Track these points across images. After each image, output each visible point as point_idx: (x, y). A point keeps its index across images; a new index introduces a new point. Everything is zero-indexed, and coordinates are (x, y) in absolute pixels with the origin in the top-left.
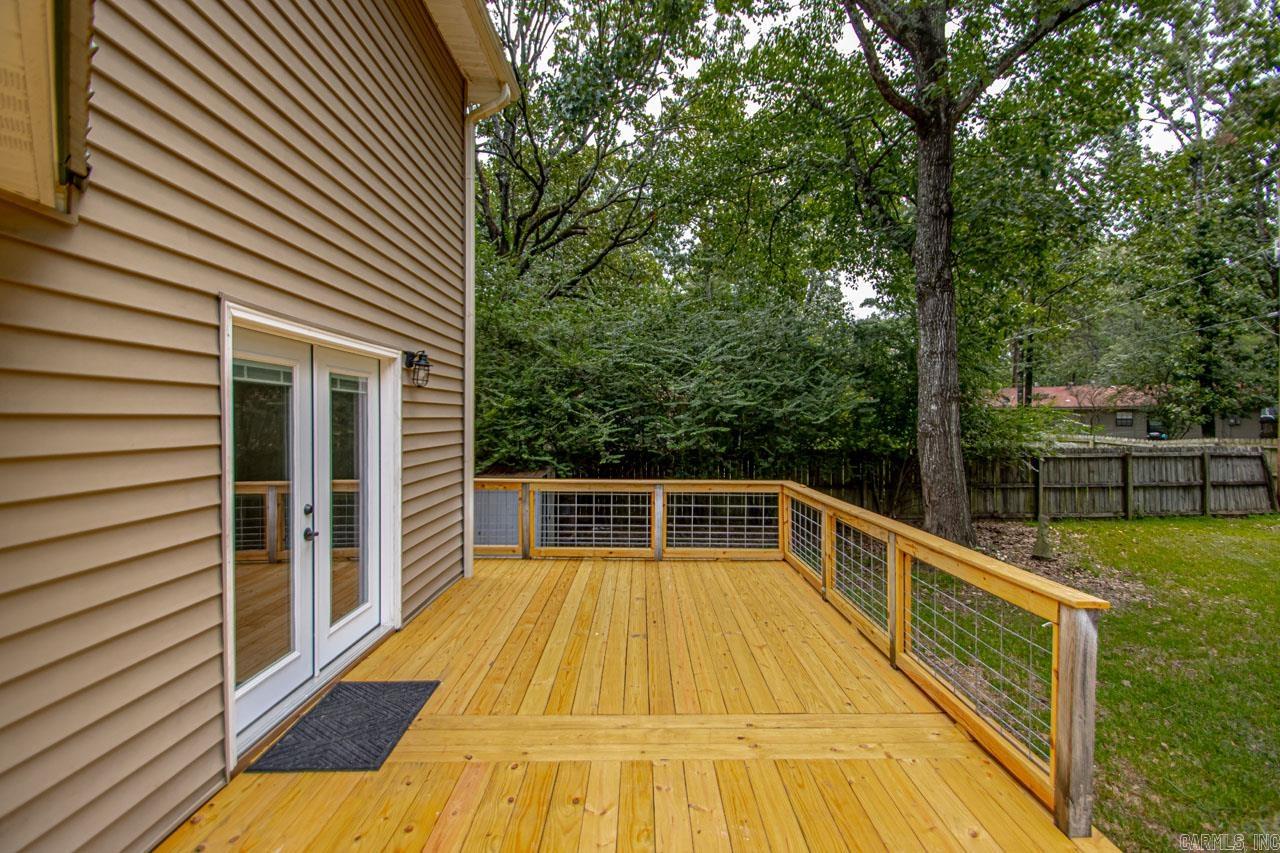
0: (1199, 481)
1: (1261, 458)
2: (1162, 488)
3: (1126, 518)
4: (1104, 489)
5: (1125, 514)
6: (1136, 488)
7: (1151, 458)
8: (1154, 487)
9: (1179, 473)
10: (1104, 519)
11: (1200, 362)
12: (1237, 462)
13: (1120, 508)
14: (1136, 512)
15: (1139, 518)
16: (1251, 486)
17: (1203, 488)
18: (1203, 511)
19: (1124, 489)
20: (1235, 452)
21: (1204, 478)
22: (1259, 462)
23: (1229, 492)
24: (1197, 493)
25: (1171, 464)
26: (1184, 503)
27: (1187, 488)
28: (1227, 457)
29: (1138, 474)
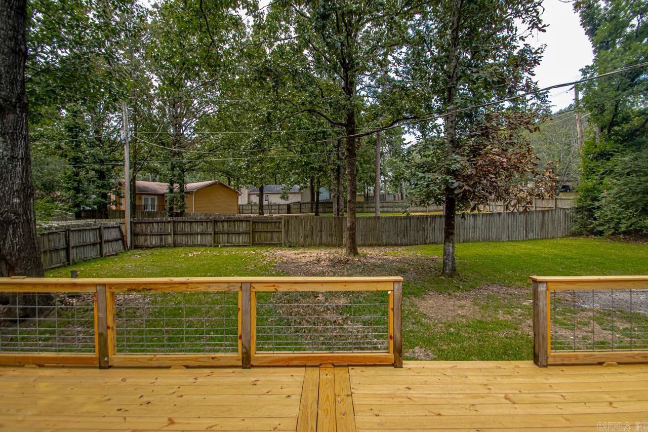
0: (99, 241)
1: (119, 227)
2: (84, 246)
3: (69, 264)
4: (57, 250)
5: (68, 262)
6: (73, 248)
7: (79, 231)
8: (80, 246)
9: (91, 237)
10: (58, 267)
11: (75, 181)
12: (112, 230)
13: (65, 260)
14: (73, 260)
15: (75, 264)
16: (116, 240)
17: (101, 244)
18: (101, 255)
19: (67, 249)
20: (110, 225)
21: (101, 238)
22: (118, 229)
23: (110, 244)
24: (98, 246)
25: (87, 233)
26: (92, 252)
27: (94, 244)
28: (108, 228)
29: (74, 240)
